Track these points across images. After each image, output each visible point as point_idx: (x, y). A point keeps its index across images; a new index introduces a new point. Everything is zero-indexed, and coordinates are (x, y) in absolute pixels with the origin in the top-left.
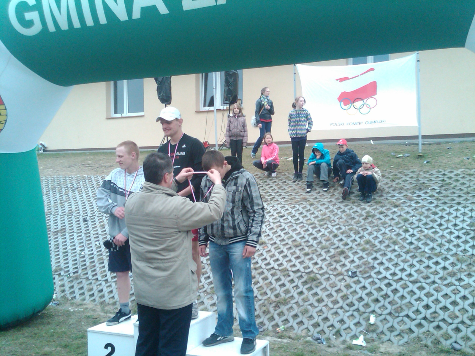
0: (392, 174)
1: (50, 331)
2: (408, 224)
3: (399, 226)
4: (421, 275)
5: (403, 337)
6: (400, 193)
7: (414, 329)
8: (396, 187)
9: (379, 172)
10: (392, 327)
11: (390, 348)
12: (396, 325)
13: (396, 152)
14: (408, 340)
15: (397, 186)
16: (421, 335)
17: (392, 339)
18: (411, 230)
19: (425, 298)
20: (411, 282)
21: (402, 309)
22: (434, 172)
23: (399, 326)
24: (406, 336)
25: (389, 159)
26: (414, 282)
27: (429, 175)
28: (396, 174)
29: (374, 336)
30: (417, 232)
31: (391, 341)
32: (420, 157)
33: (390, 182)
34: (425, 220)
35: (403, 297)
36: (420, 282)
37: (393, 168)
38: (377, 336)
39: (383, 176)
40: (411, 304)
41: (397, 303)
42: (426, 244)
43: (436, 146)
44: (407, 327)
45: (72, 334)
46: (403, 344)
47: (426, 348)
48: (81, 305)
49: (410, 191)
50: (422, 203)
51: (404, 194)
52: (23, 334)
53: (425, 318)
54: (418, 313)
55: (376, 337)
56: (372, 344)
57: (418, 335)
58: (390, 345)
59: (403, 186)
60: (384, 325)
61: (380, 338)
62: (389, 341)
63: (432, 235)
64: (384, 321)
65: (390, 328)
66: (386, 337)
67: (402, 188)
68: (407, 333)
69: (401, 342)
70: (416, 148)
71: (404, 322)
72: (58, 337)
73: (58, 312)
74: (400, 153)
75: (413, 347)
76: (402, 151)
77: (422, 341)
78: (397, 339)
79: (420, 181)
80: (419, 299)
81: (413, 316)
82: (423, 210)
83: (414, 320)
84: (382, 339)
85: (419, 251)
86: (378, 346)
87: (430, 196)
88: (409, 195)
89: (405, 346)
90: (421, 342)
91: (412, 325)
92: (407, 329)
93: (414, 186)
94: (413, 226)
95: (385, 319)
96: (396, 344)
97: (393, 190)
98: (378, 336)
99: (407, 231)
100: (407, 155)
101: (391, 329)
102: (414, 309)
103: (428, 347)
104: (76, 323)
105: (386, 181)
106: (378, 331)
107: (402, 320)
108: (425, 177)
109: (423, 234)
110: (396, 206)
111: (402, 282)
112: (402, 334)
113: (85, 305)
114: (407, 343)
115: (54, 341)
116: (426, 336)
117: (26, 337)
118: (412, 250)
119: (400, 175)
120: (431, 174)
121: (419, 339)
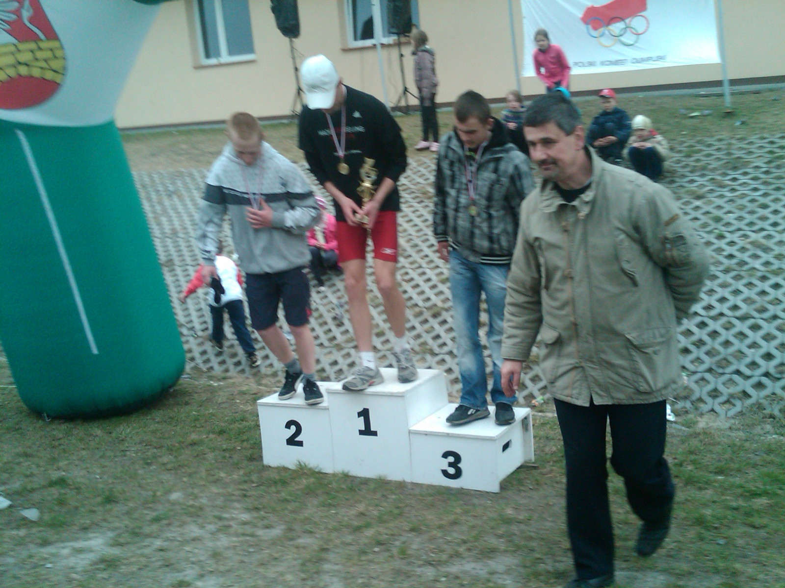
0: (686, 145)
1: (191, 414)
2: (723, 226)
3: (708, 229)
4: (753, 306)
5: (734, 405)
6: (703, 176)
7: (751, 391)
8: (695, 166)
9: (664, 142)
10: (715, 390)
11: (714, 422)
12: (721, 388)
13: (688, 109)
14: (742, 408)
15: (697, 164)
16: (762, 401)
17: (717, 408)
18: (727, 235)
19: (763, 343)
20: (737, 318)
21: (728, 361)
22: (753, 138)
23: (726, 389)
24: (738, 403)
25: (677, 120)
26: (743, 319)
27: (747, 144)
28: (694, 144)
29: (688, 405)
30: (740, 237)
31: (716, 413)
32: (729, 115)
33: (684, 159)
34: (749, 218)
35: (727, 343)
36: (753, 318)
37: (684, 134)
38: (691, 406)
39: (672, 149)
40: (742, 353)
41: (719, 353)
42: (756, 257)
43: (753, 97)
44: (739, 389)
45: (227, 416)
46: (735, 415)
47: (772, 420)
48: (224, 378)
49: (720, 172)
50: (742, 190)
51: (710, 177)
52: (153, 419)
53: (767, 374)
54: (755, 367)
55: (690, 408)
56: (685, 418)
57: (757, 401)
58: (713, 417)
59: (707, 163)
60: (701, 387)
61: (697, 409)
62: (712, 413)
63: (764, 241)
64: (701, 382)
65: (712, 391)
66: (706, 406)
67: (704, 168)
68: (740, 399)
69: (732, 413)
70: (719, 100)
71: (734, 382)
72: (206, 421)
73: (196, 387)
74: (694, 110)
75: (750, 419)
76: (697, 106)
77: (765, 409)
78: (724, 408)
79: (733, 154)
80: (754, 345)
81: (747, 372)
82: (744, 202)
83: (749, 377)
84: (700, 410)
85: (746, 267)
86: (695, 420)
87: (753, 179)
88: (719, 178)
89: (737, 418)
90: (764, 412)
91: (747, 386)
92: (739, 393)
93: (725, 164)
94: (731, 229)
95: (703, 379)
96: (723, 416)
97: (692, 172)
98: (693, 404)
99: (721, 237)
100: (707, 112)
101: (714, 394)
102: (748, 360)
103: (774, 418)
104: (227, 402)
105: (677, 156)
106: (694, 398)
107: (731, 380)
108: (741, 149)
109: (749, 240)
110: (699, 197)
111: (723, 320)
112: (732, 400)
113: (230, 378)
114: (741, 413)
115: (202, 427)
116: (771, 402)
117: (158, 422)
118: (734, 267)
119: (699, 147)
120: (751, 143)
121: (760, 407)
